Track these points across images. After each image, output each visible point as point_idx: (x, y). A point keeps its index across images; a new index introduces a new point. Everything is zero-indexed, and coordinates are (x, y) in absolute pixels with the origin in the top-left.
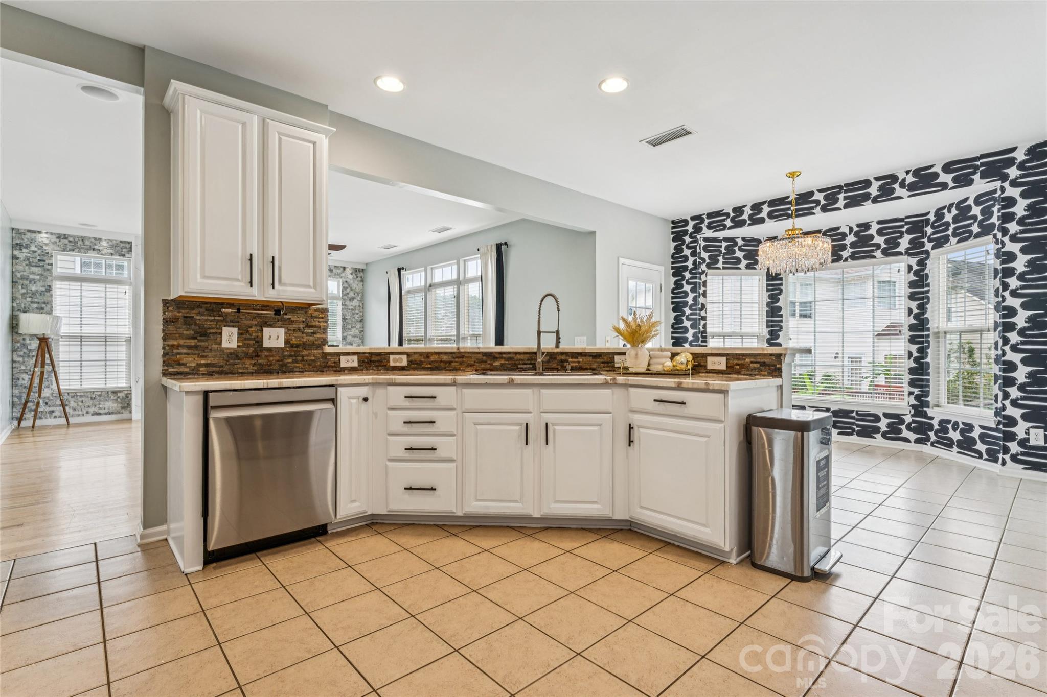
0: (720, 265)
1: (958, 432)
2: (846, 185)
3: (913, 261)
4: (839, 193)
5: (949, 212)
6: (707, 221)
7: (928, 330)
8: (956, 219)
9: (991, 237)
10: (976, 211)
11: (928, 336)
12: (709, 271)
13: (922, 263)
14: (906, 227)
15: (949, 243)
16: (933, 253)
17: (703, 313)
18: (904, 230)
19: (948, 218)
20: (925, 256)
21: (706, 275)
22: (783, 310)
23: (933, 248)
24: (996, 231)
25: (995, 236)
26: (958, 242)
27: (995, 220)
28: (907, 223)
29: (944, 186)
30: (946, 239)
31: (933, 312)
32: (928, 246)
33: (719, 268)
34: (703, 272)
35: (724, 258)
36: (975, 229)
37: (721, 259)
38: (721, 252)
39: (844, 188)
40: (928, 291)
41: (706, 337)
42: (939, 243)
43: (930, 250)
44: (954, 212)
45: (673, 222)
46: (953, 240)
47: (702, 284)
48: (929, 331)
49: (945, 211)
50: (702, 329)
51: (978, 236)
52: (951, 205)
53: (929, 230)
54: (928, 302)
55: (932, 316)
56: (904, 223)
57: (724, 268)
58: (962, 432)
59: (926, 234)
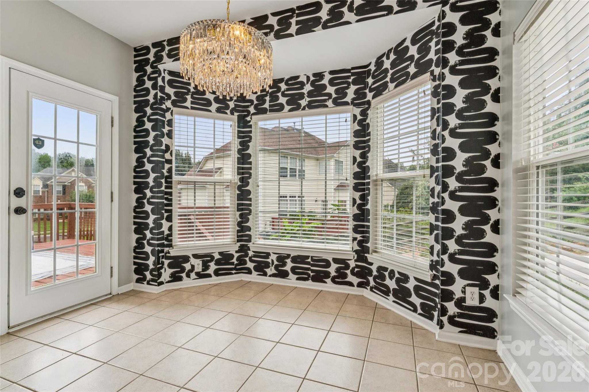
0: (188, 104)
1: (394, 280)
2: (299, 8)
3: (357, 111)
4: (291, 17)
5: (388, 58)
6: (167, 48)
7: (369, 177)
8: (394, 65)
9: (429, 74)
10: (413, 51)
11: (368, 184)
12: (175, 109)
13: (364, 113)
14: (352, 78)
15: (387, 91)
16: (373, 102)
17: (167, 156)
18: (350, 80)
19: (387, 64)
20: (366, 106)
21: (172, 113)
22: (252, 158)
23: (374, 97)
24: (433, 67)
25: (432, 72)
26: (396, 87)
27: (432, 55)
28: (353, 74)
29: (387, 10)
30: (385, 86)
31: (372, 160)
32: (370, 96)
33: (187, 108)
34: (168, 109)
35: (192, 97)
36: (412, 70)
37: (189, 97)
38: (189, 90)
39: (297, 12)
40: (369, 140)
41: (171, 182)
42: (378, 92)
43: (371, 99)
44: (392, 57)
45: (135, 50)
46: (391, 86)
47: (166, 123)
48: (369, 179)
49: (384, 59)
50: (166, 174)
51: (415, 76)
52: (390, 51)
53: (370, 80)
54: (369, 151)
55: (372, 164)
56: (350, 74)
57: (192, 108)
58: (398, 281)
59: (368, 84)
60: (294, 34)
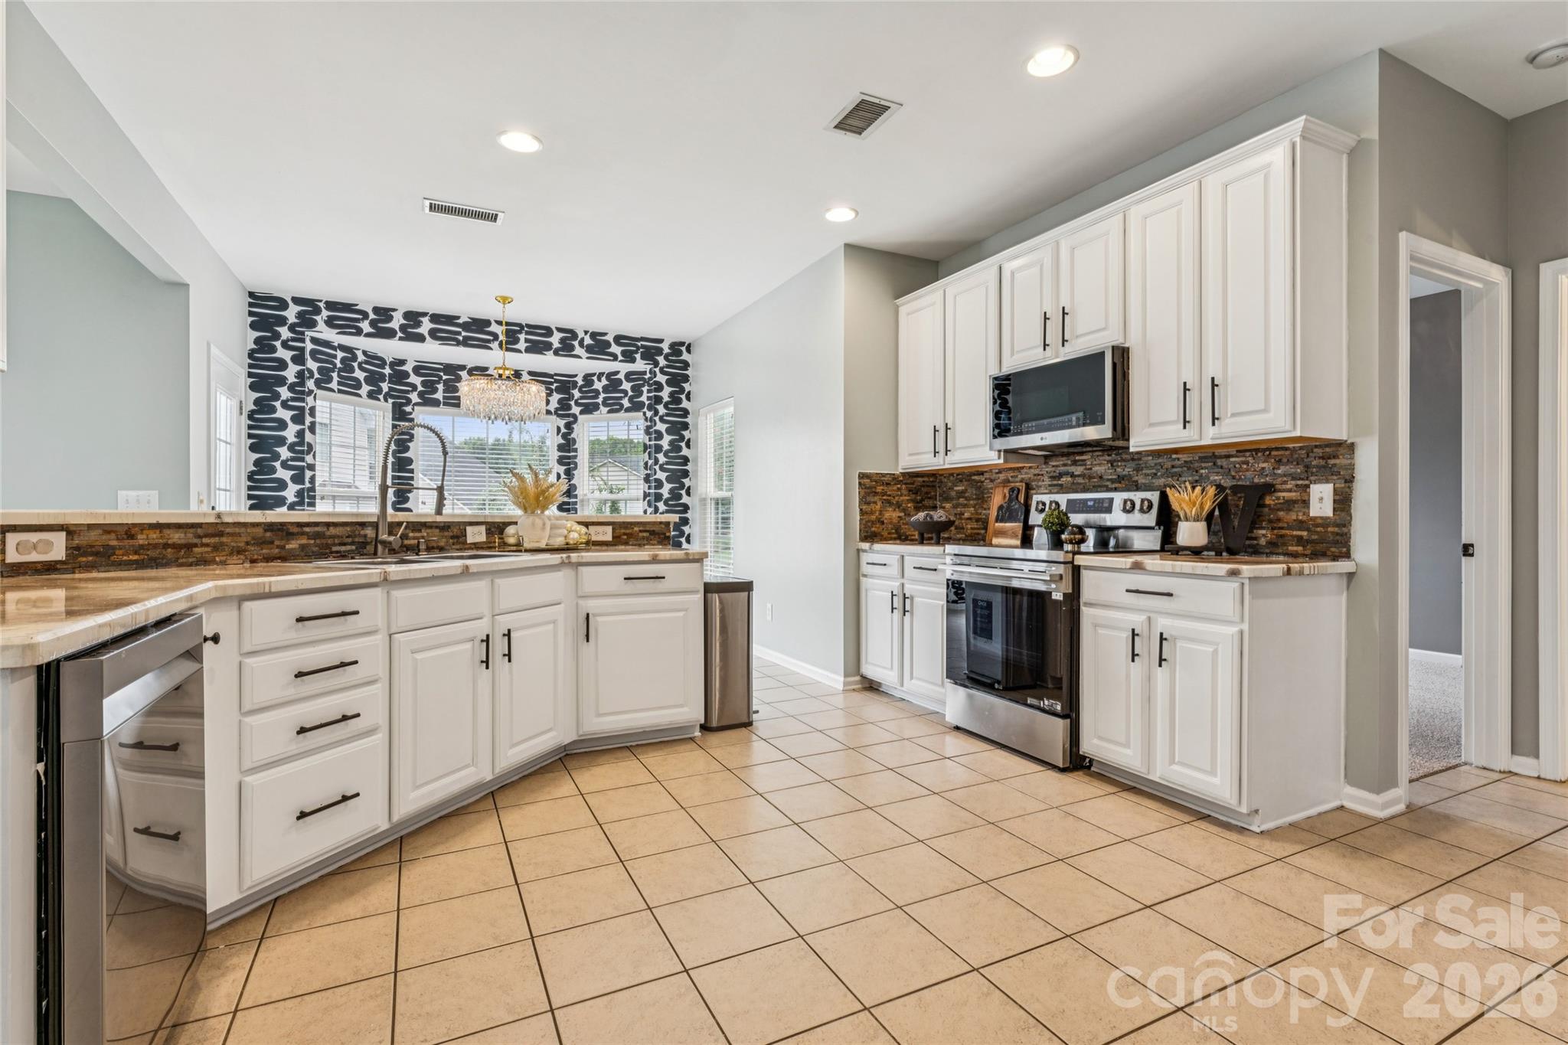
0: (334, 385)
2: (528, 326)
3: (562, 423)
4: (520, 332)
5: (599, 380)
6: (325, 313)
7: (576, 496)
8: (606, 389)
9: (642, 413)
10: (626, 386)
11: (576, 503)
12: (320, 393)
13: (568, 426)
14: (555, 385)
15: (599, 412)
16: (581, 418)
17: (309, 459)
18: (553, 387)
19: (598, 385)
20: (572, 419)
21: (315, 398)
22: (413, 464)
23: (582, 413)
24: (645, 410)
25: (644, 414)
26: (609, 412)
27: (644, 398)
28: (556, 381)
29: (615, 357)
30: (596, 407)
31: (579, 478)
32: (576, 410)
33: (332, 390)
34: (311, 392)
35: (339, 376)
36: (626, 403)
37: (335, 375)
38: (335, 365)
39: (526, 329)
40: (576, 457)
41: (314, 497)
42: (589, 409)
43: (578, 414)
44: (604, 381)
45: (251, 294)
46: (604, 410)
47: (307, 411)
49: (595, 378)
50: (308, 485)
51: (628, 410)
52: (601, 374)
53: (576, 394)
54: (576, 468)
55: (579, 483)
56: (553, 380)
57: (340, 391)
59: (573, 396)
60: (523, 351)
